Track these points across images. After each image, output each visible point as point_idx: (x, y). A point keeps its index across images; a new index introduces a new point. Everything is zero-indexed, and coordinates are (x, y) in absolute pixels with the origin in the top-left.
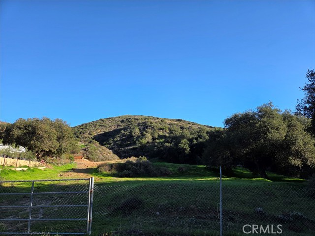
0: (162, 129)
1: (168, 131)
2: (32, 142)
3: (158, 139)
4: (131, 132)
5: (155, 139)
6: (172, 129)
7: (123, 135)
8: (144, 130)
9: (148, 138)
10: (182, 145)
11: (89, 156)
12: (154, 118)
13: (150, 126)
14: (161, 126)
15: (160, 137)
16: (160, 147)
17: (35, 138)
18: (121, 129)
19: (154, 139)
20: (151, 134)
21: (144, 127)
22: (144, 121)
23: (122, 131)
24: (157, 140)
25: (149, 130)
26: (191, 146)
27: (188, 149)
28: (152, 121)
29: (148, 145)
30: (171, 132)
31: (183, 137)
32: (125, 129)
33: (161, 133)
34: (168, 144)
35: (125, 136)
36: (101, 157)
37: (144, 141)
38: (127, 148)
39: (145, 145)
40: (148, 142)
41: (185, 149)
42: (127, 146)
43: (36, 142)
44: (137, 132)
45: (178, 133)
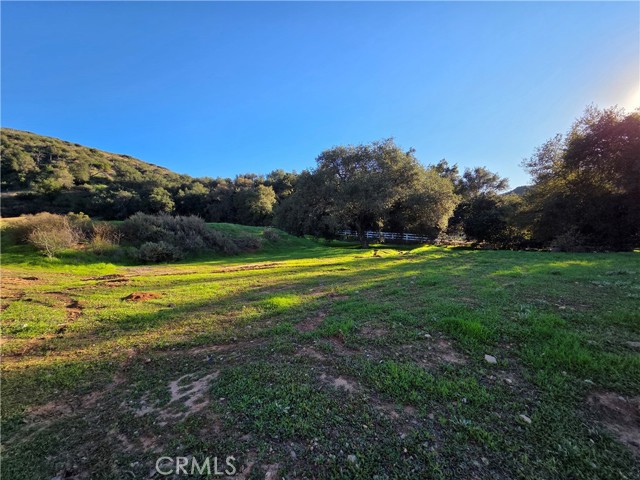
0: (98, 167)
1: (112, 171)
3: (88, 183)
4: (6, 162)
5: (83, 182)
6: (123, 168)
8: (46, 161)
9: (63, 179)
10: (159, 198)
12: (68, 143)
13: (63, 156)
14: (93, 161)
15: (94, 180)
16: (105, 198)
19: (78, 182)
20: (71, 170)
21: (47, 156)
22: (40, 144)
24: (86, 186)
25: (62, 164)
26: (175, 198)
27: (171, 204)
28: (64, 147)
29: (63, 191)
30: (120, 174)
31: (155, 184)
33: (95, 172)
34: (126, 194)
37: (54, 183)
39: (57, 192)
40: (64, 187)
41: (164, 205)
44: (27, 162)
45: (138, 176)
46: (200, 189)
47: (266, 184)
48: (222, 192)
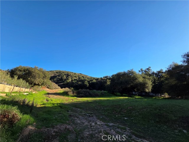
0: (75, 77)
1: (78, 78)
2: (29, 79)
4: (62, 77)
5: (73, 80)
6: (80, 77)
7: (58, 78)
8: (67, 77)
9: (70, 80)
10: (86, 83)
11: (49, 87)
12: (71, 72)
13: (70, 75)
14: (75, 76)
15: (75, 80)
16: (76, 84)
17: (31, 77)
18: (57, 76)
19: (72, 80)
20: (71, 78)
21: (68, 75)
22: (67, 73)
23: (58, 77)
24: (73, 81)
25: (70, 77)
26: (89, 83)
27: (88, 85)
28: (71, 73)
30: (79, 78)
31: (85, 80)
32: (59, 76)
33: (75, 78)
34: (80, 83)
35: (59, 79)
36: (54, 87)
37: (68, 81)
38: (60, 84)
39: (68, 83)
40: (70, 82)
41: (87, 85)
42: (60, 83)
43: (32, 79)
44: (65, 77)
45: (82, 78)
46: (95, 81)
47: (109, 79)
48: (99, 81)
